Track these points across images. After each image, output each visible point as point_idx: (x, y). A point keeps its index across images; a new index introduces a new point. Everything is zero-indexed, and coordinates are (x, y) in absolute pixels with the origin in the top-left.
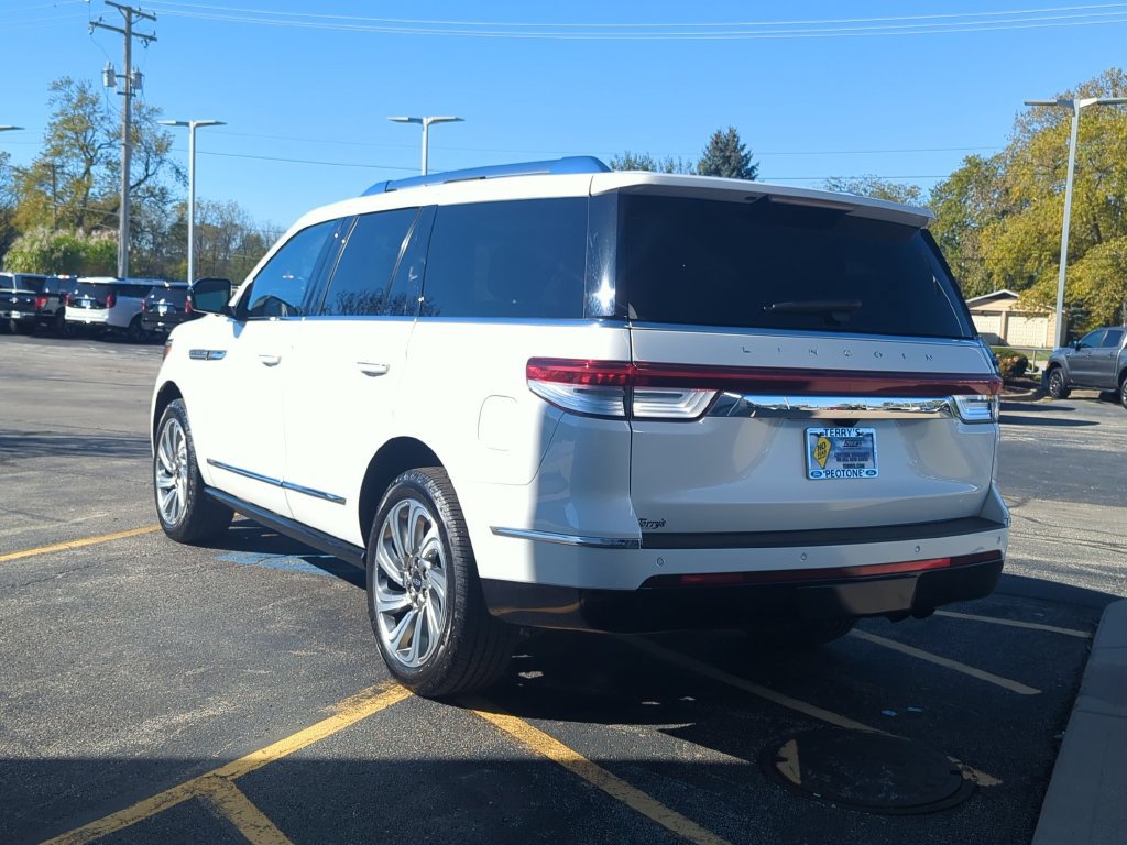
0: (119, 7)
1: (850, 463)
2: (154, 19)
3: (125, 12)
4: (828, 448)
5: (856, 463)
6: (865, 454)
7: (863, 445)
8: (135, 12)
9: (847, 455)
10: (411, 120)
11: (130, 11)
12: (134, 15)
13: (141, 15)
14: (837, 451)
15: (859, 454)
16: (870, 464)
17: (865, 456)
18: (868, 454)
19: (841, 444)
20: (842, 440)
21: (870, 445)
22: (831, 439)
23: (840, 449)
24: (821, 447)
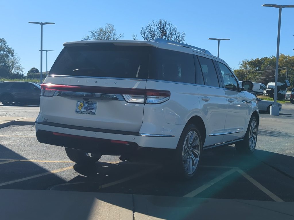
1: (87, 110)
4: (82, 106)
7: (93, 106)
9: (87, 108)
14: (85, 107)
15: (91, 108)
16: (93, 111)
17: (93, 109)
18: (94, 108)
19: (86, 105)
20: (87, 104)
21: (95, 106)
22: (83, 103)
23: (86, 106)
24: (81, 105)
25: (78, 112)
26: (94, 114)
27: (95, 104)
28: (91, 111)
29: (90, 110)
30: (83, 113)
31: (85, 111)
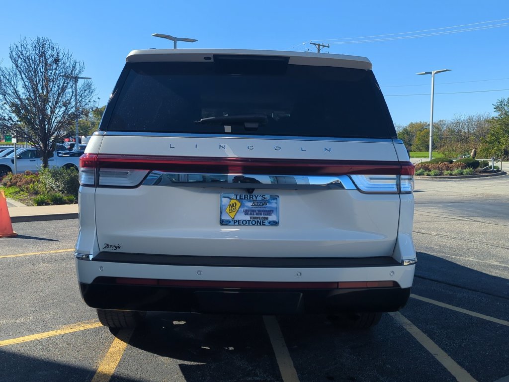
0: (315, 44)
1: (255, 216)
2: (328, 47)
3: (317, 46)
4: (237, 207)
5: (261, 216)
6: (269, 211)
7: (268, 205)
8: (321, 45)
9: (254, 211)
10: (426, 73)
11: (319, 45)
12: (321, 47)
13: (324, 46)
14: (246, 209)
15: (265, 211)
16: (272, 218)
17: (269, 212)
18: (273, 211)
19: (250, 204)
20: (250, 201)
21: (274, 205)
22: (240, 200)
23: (249, 207)
24: (231, 206)
25: (230, 222)
26: (275, 223)
27: (275, 201)
28: (267, 218)
29: (262, 216)
30: (244, 225)
31: (248, 218)
